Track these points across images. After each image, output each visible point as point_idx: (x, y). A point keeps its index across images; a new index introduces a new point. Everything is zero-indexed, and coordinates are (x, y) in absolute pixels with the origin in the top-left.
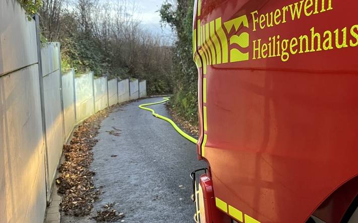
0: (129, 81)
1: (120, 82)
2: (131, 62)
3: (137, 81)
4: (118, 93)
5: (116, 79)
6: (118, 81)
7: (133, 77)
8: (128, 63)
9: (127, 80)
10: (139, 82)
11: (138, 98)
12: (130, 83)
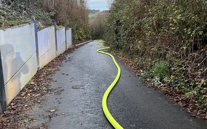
0: (56, 30)
1: (42, 31)
2: (55, 7)
3: (64, 28)
4: (37, 51)
5: (33, 24)
6: (38, 29)
7: (58, 25)
8: (51, 7)
9: (53, 28)
10: (66, 29)
11: (65, 50)
12: (57, 31)
